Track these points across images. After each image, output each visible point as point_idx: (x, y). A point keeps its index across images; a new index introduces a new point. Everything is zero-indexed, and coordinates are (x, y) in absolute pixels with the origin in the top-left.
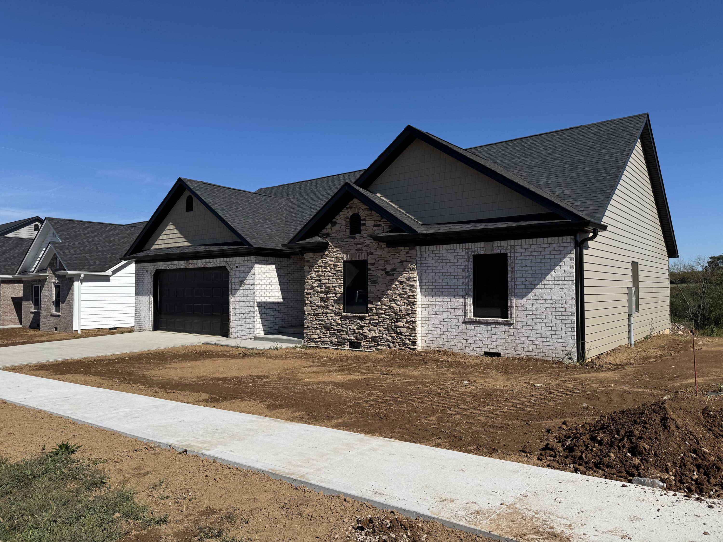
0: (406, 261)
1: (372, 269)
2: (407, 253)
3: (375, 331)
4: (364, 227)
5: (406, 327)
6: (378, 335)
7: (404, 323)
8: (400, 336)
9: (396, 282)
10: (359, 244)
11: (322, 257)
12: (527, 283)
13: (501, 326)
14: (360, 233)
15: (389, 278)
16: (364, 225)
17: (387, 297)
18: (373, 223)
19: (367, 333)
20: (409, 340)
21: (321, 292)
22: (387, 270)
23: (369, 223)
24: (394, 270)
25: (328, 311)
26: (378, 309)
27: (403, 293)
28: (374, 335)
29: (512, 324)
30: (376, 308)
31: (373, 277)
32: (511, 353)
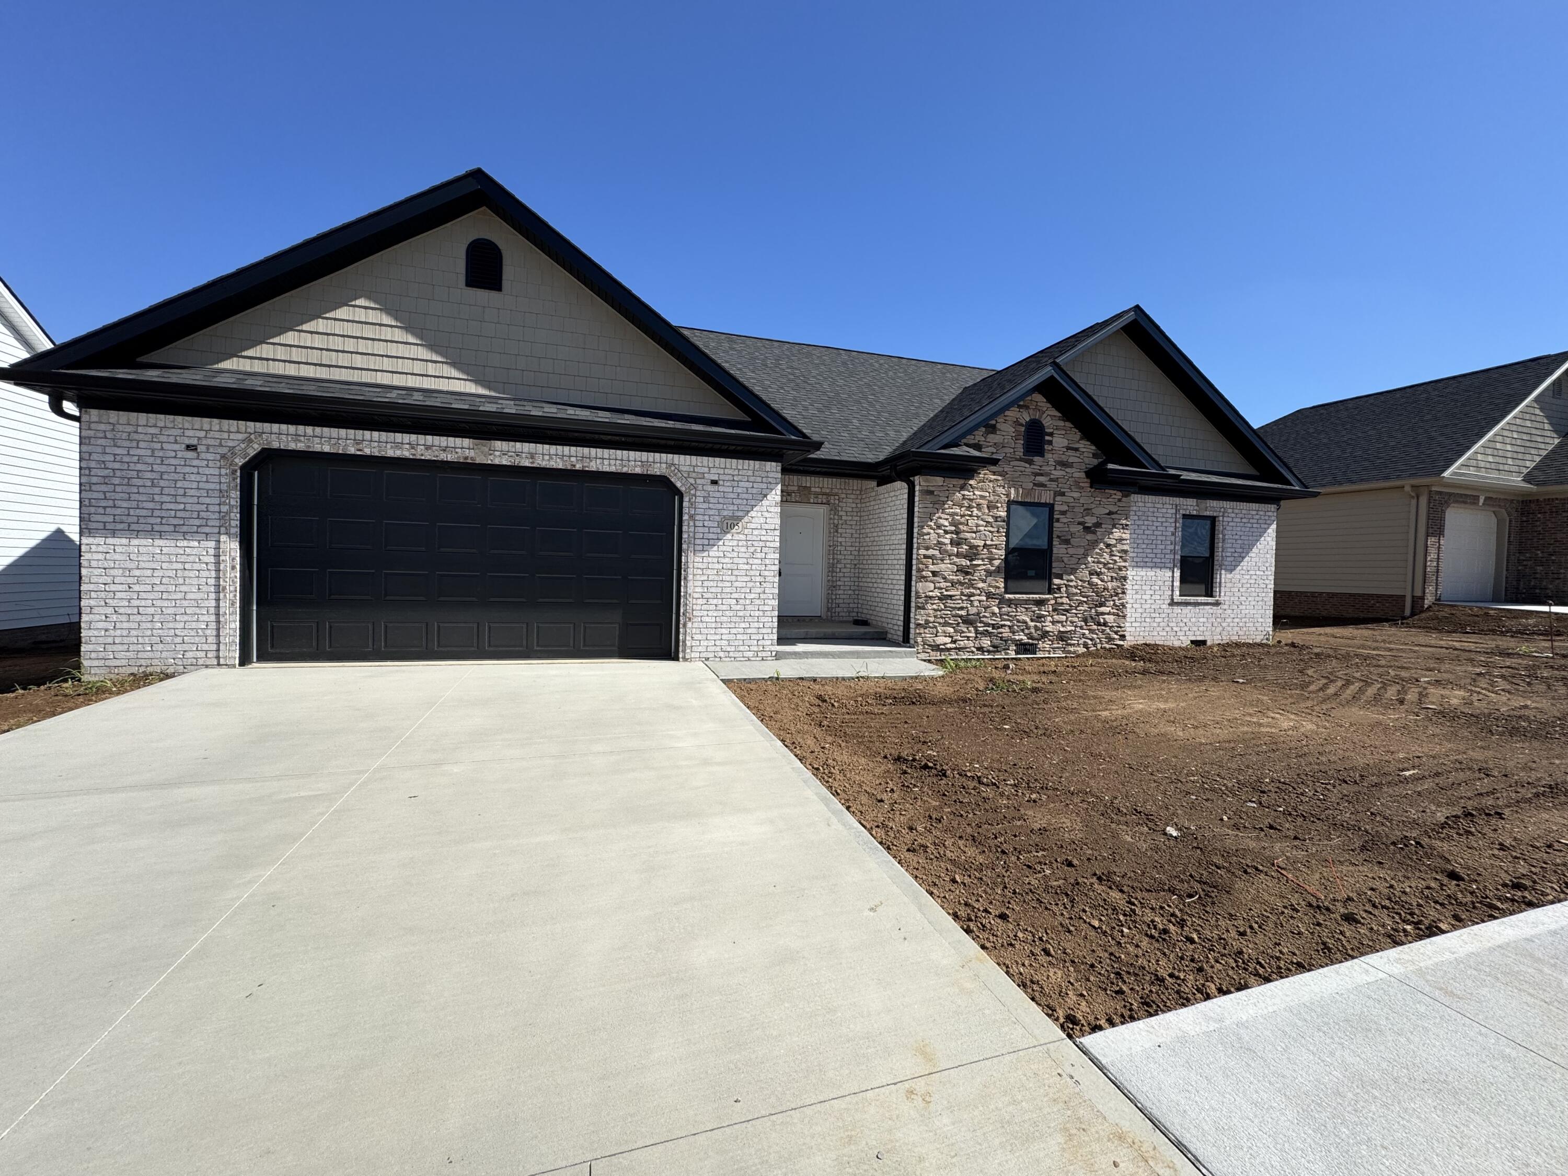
0: (1116, 513)
1: (1061, 520)
2: (1120, 500)
3: (1062, 622)
4: (1050, 448)
5: (1114, 614)
6: (1069, 628)
7: (1110, 608)
8: (1103, 628)
9: (1102, 544)
10: (1042, 475)
11: (963, 488)
12: (1236, 555)
13: (1209, 607)
14: (1043, 456)
15: (1090, 537)
16: (1050, 443)
17: (1086, 568)
18: (1065, 442)
19: (1049, 627)
20: (1116, 633)
21: (958, 555)
22: (1086, 525)
23: (1059, 442)
24: (1098, 525)
25: (973, 591)
26: (1071, 586)
27: (1111, 561)
28: (1062, 629)
29: (1220, 604)
30: (1066, 586)
31: (1065, 533)
32: (1217, 639)
